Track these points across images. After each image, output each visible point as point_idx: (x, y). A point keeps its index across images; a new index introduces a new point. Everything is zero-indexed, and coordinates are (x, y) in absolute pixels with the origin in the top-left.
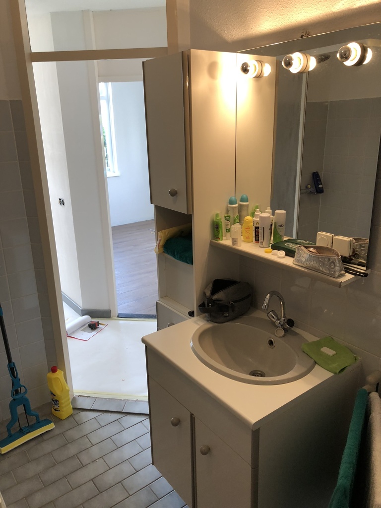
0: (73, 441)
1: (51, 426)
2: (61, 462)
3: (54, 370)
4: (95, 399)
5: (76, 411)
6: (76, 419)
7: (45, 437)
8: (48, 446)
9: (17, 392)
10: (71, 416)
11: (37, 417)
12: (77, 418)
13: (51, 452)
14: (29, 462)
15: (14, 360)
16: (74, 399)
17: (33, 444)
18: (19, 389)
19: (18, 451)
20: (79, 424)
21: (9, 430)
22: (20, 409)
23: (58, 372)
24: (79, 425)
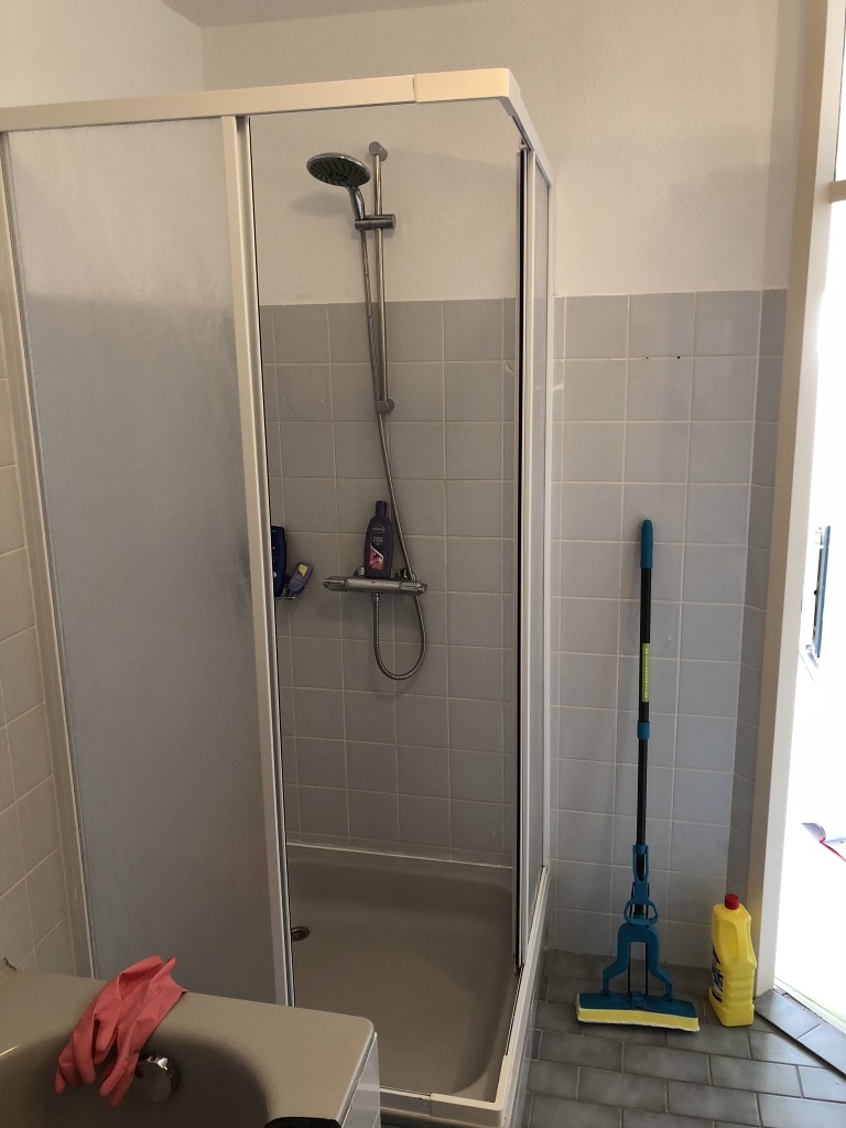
0: (724, 1087)
1: (691, 1024)
2: (678, 1115)
3: (731, 903)
4: (819, 1021)
5: (761, 1025)
6: (753, 1042)
7: (672, 1040)
8: (668, 1063)
9: (639, 910)
10: (745, 1028)
11: (669, 986)
12: (756, 1040)
13: (668, 1080)
14: (618, 1069)
15: (648, 841)
16: (769, 994)
17: (641, 1037)
18: (645, 907)
19: (608, 1034)
20: (754, 1057)
21: (606, 981)
22: (637, 950)
23: (738, 910)
24: (753, 1059)
